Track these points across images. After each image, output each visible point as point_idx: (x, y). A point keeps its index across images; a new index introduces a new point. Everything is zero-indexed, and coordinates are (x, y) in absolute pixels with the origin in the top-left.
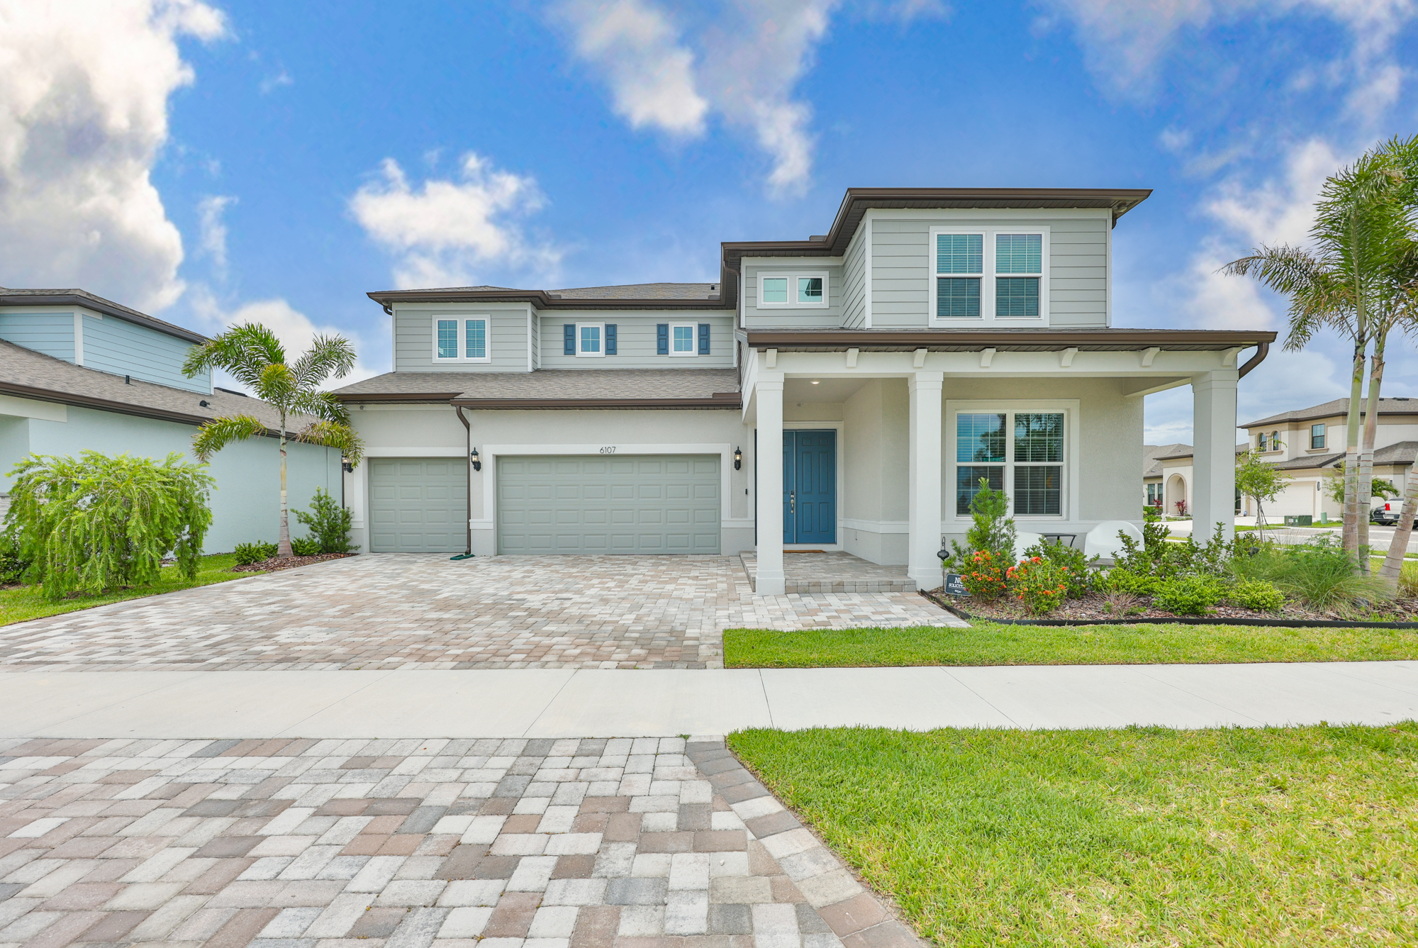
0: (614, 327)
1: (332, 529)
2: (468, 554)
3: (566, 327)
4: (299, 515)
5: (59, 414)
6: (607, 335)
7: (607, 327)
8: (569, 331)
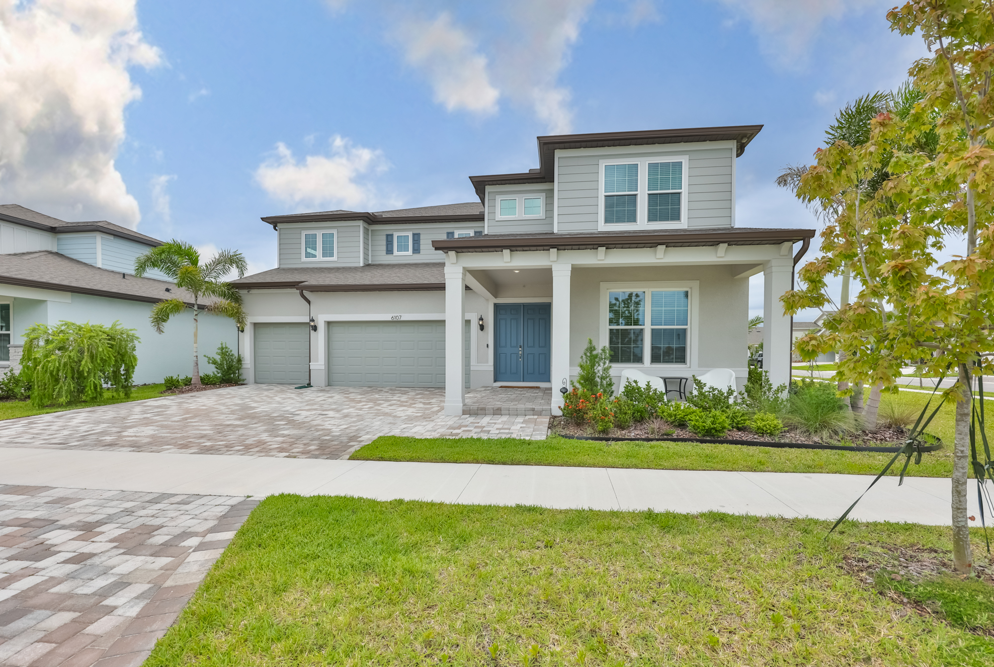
0: (419, 235)
1: (230, 368)
2: (309, 385)
3: (387, 235)
4: (209, 358)
5: (66, 298)
6: (414, 240)
7: (414, 235)
8: (389, 238)
